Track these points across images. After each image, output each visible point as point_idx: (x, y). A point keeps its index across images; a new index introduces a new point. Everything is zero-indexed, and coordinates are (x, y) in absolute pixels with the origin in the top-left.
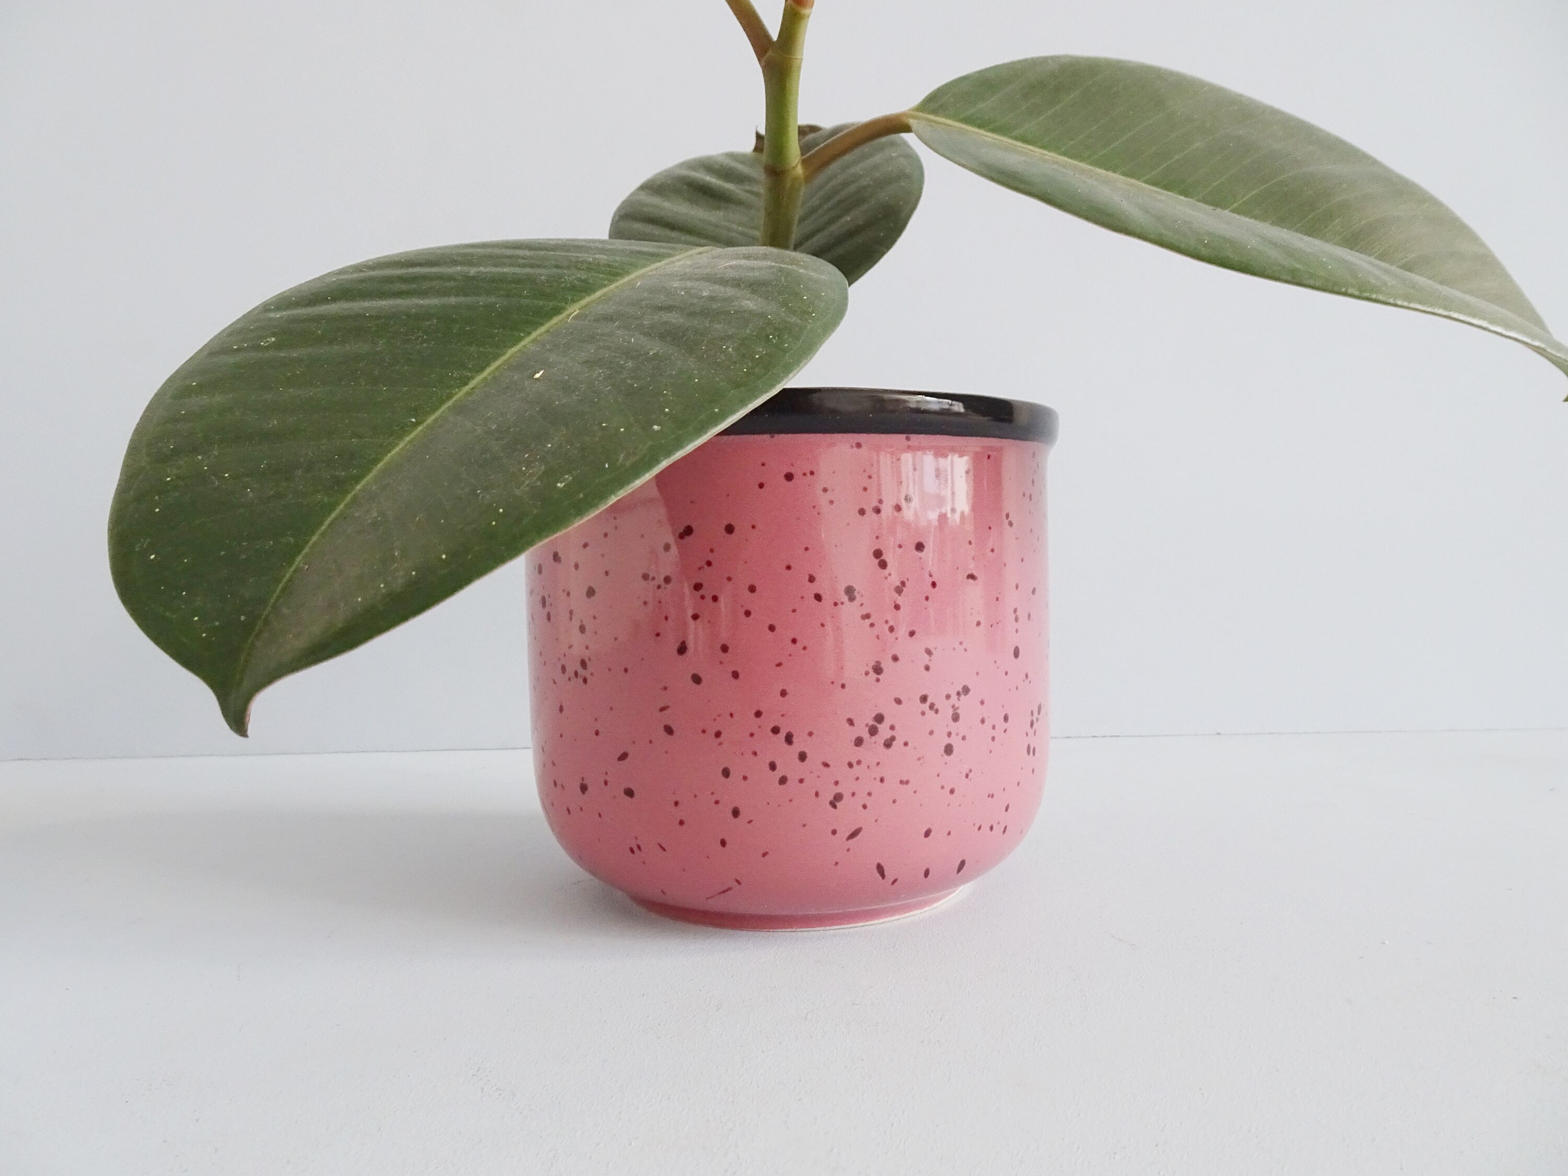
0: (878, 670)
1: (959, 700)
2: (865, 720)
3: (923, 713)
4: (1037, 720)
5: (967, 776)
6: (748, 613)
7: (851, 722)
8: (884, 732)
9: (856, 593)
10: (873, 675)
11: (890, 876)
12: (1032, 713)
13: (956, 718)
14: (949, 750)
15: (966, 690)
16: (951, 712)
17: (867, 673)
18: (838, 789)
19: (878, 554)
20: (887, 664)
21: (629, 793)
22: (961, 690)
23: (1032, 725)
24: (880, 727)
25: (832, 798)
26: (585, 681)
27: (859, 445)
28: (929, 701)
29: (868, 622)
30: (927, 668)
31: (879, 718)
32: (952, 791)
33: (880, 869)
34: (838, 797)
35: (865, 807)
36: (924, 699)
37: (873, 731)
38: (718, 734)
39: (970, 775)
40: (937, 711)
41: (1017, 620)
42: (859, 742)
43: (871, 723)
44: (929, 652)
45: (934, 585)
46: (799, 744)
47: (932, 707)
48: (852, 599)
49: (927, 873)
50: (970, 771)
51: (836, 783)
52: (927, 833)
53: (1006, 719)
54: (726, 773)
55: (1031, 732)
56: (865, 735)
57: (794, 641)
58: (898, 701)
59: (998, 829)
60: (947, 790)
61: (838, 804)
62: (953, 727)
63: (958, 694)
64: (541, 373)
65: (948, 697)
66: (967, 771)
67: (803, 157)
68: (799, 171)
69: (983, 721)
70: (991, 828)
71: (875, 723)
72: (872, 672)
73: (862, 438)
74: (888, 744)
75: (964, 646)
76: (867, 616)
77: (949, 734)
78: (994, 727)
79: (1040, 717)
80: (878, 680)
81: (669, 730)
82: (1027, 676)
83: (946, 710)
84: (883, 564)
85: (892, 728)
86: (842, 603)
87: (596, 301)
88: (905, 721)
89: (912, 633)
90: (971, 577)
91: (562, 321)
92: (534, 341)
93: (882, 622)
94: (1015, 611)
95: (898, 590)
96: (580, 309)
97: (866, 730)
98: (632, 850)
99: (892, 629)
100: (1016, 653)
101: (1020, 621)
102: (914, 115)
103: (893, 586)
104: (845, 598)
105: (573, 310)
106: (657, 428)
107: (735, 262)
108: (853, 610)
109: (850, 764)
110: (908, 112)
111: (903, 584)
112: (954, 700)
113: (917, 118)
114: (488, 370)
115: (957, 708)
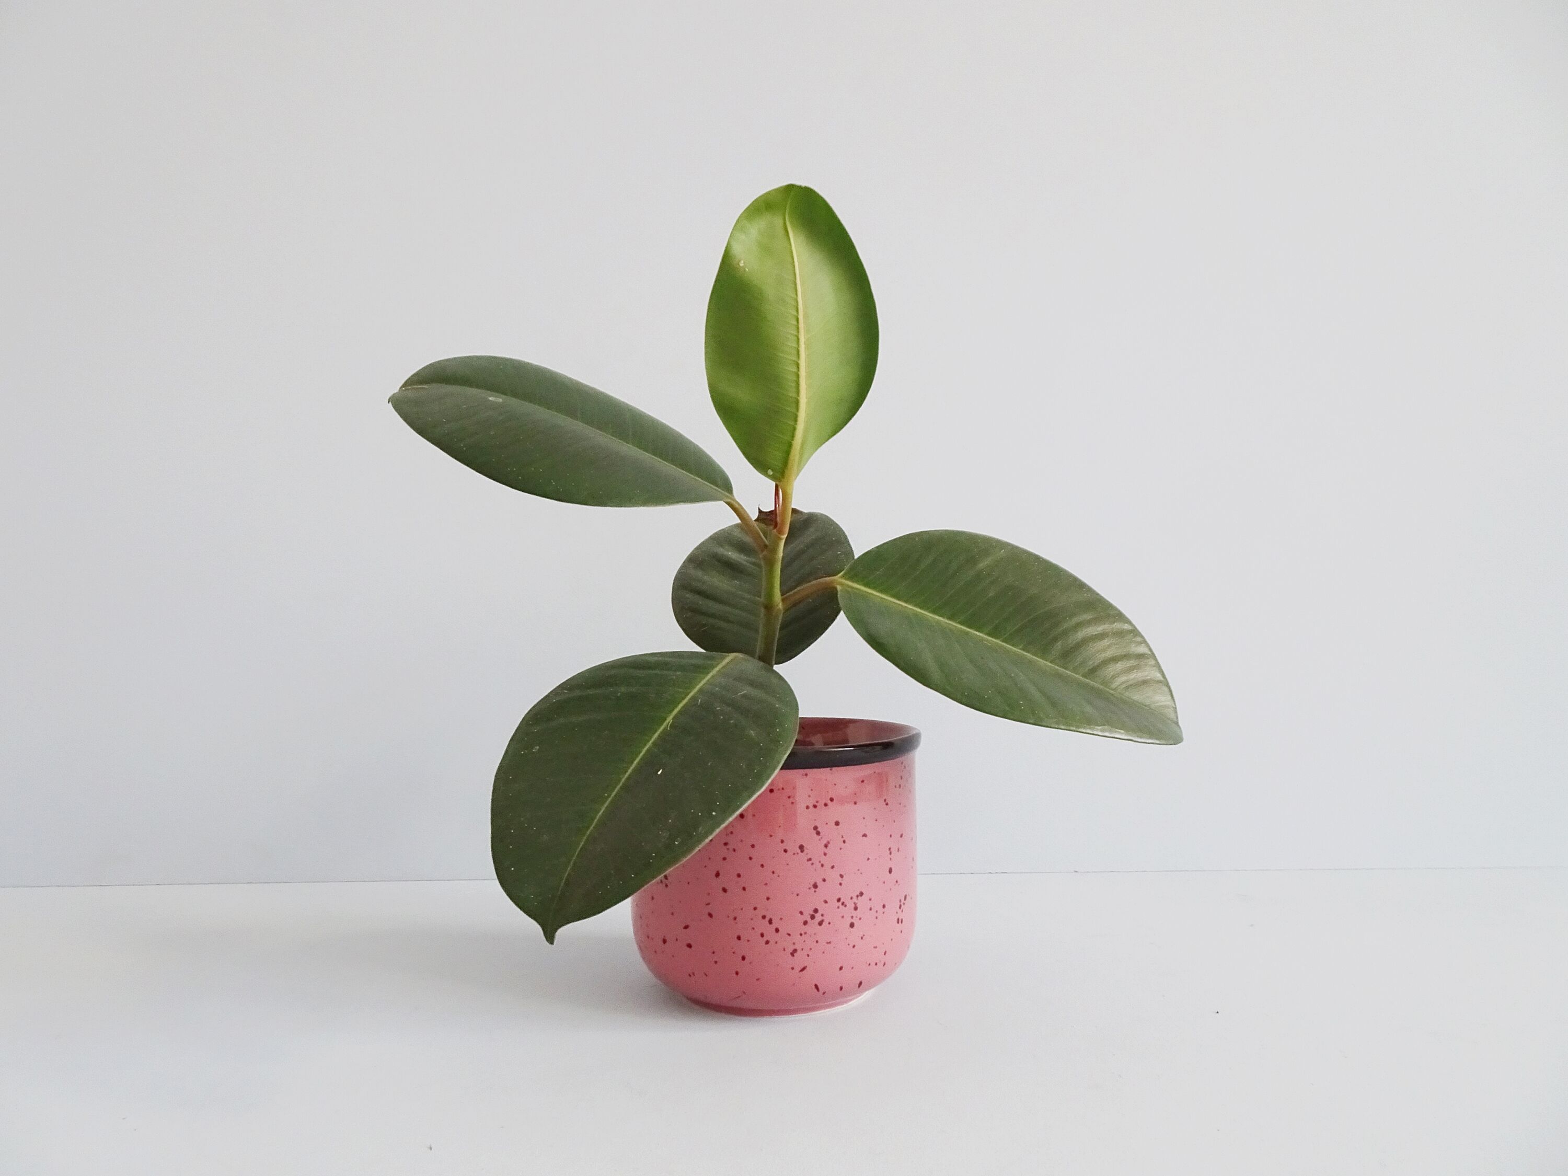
0: (815, 886)
1: (857, 899)
2: (808, 911)
3: (838, 907)
4: (904, 904)
5: (862, 938)
6: (751, 858)
7: (801, 913)
8: (818, 917)
9: (805, 848)
11: (821, 991)
12: (900, 901)
13: (856, 909)
14: (852, 925)
15: (861, 894)
16: (854, 905)
17: (810, 888)
18: (796, 947)
19: (815, 828)
20: (820, 883)
21: (689, 946)
22: (858, 894)
23: (900, 907)
24: (816, 915)
25: (791, 951)
26: (667, 886)
27: (806, 775)
28: (842, 901)
29: (810, 862)
30: (841, 884)
31: (816, 911)
32: (854, 946)
33: (816, 986)
34: (795, 951)
35: (808, 955)
36: (839, 900)
37: (813, 917)
38: (735, 918)
39: (864, 938)
40: (846, 906)
41: (891, 853)
42: (805, 923)
43: (812, 913)
44: (842, 876)
45: (844, 842)
46: (776, 924)
47: (843, 904)
48: (802, 851)
49: (841, 988)
50: (864, 935)
51: (794, 944)
52: (841, 968)
53: (884, 906)
54: (739, 938)
55: (899, 911)
56: (809, 919)
57: (773, 873)
58: (826, 902)
59: (880, 965)
60: (851, 946)
61: (795, 954)
62: (854, 913)
63: (857, 896)
64: (661, 771)
65: (851, 898)
66: (862, 936)
67: (783, 597)
68: (780, 606)
69: (871, 909)
70: (876, 964)
71: (814, 913)
72: (812, 888)
73: (807, 771)
74: (820, 924)
76: (810, 860)
77: (852, 917)
78: (877, 912)
79: (906, 902)
80: (815, 891)
81: (710, 915)
82: (897, 882)
83: (850, 905)
84: (818, 833)
85: (822, 915)
86: (798, 853)
87: (680, 712)
88: (830, 912)
89: (833, 867)
90: (865, 835)
91: (665, 729)
92: (654, 744)
93: (818, 861)
94: (890, 849)
95: (826, 846)
96: (673, 719)
97: (809, 916)
98: (690, 975)
99: (822, 865)
100: (890, 871)
101: (892, 853)
102: (841, 582)
103: (823, 845)
104: (799, 851)
105: (670, 719)
106: (714, 813)
107: (746, 690)
108: (803, 857)
109: (801, 935)
110: (838, 578)
111: (829, 842)
112: (855, 900)
113: (841, 584)
114: (635, 762)
115: (857, 903)
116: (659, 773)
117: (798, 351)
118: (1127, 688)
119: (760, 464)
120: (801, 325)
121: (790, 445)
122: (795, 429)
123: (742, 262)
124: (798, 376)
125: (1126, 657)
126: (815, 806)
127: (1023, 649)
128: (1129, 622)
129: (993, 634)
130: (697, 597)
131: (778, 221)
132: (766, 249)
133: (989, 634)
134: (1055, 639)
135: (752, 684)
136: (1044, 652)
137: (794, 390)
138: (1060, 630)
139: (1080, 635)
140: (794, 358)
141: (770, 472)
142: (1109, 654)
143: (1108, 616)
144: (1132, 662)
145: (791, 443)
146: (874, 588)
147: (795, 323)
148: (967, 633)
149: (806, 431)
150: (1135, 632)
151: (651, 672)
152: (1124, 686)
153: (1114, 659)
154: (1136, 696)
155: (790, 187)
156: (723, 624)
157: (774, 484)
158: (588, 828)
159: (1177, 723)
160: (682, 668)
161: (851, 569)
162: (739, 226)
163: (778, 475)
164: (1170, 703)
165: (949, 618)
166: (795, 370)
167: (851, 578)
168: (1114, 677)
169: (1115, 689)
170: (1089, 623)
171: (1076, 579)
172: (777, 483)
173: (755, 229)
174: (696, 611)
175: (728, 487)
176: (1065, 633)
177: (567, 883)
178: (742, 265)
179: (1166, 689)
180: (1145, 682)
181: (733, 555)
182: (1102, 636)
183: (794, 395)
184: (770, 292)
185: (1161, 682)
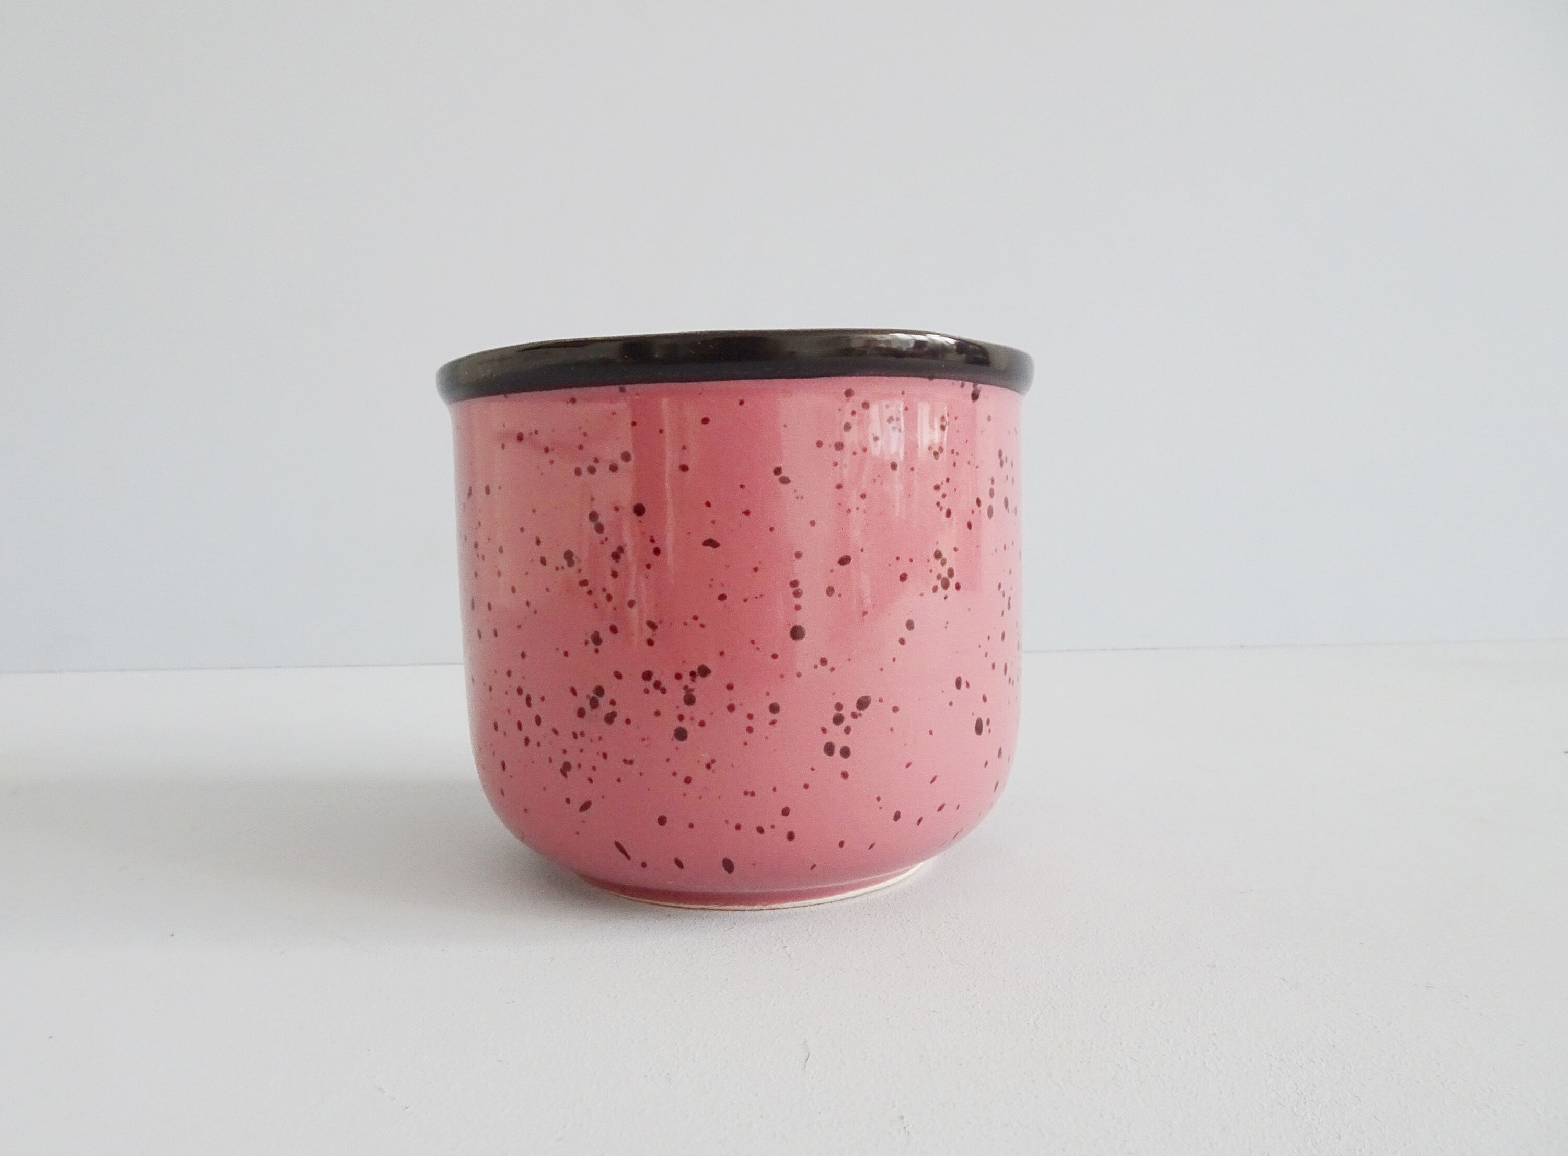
0: (597, 640)
1: (693, 680)
2: (587, 691)
3: (647, 691)
4: (851, 715)
5: (708, 766)
7: (574, 692)
8: (605, 707)
9: (574, 558)
10: (592, 646)
12: (840, 707)
13: (690, 701)
14: (681, 734)
15: (704, 671)
16: (683, 693)
17: (586, 643)
18: (567, 758)
19: (594, 517)
20: (606, 635)
22: (696, 671)
23: (839, 721)
24: (601, 700)
25: (562, 767)
28: (654, 679)
29: (586, 589)
30: (650, 643)
31: (599, 691)
32: (688, 781)
33: (621, 848)
34: (567, 766)
35: (591, 781)
36: (647, 676)
37: (594, 704)
39: (713, 766)
40: (664, 691)
41: (797, 595)
42: (581, 713)
43: (592, 695)
44: (652, 625)
45: (657, 552)
46: (535, 708)
47: (657, 685)
48: (570, 564)
49: (679, 864)
50: (713, 761)
51: (565, 752)
52: (662, 821)
56: (587, 706)
58: (619, 676)
60: (682, 778)
61: (568, 773)
62: (686, 710)
63: (693, 674)
65: (678, 676)
66: (709, 762)
69: (732, 709)
71: (596, 696)
72: (591, 642)
73: (575, 392)
74: (609, 720)
75: (700, 621)
77: (681, 718)
78: (751, 716)
80: (597, 651)
83: (676, 691)
93: (600, 590)
94: (791, 585)
95: (616, 556)
97: (588, 702)
99: (610, 598)
100: (795, 634)
101: (804, 595)
103: (609, 553)
104: (565, 563)
108: (573, 575)
109: (575, 736)
111: (620, 549)
112: (686, 680)
115: (692, 690)
126: (592, 470)
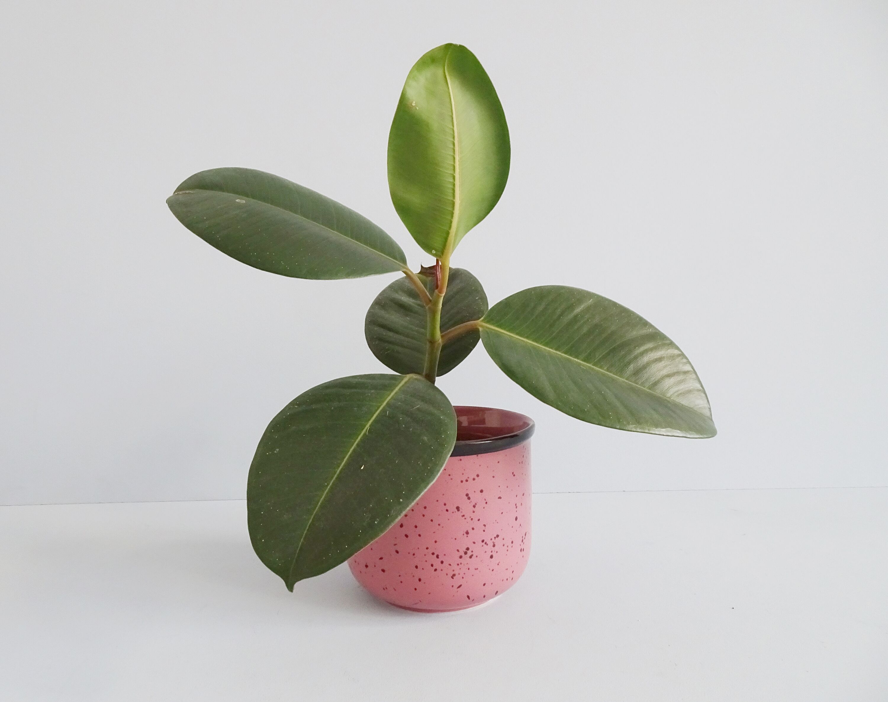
0: (467, 533)
1: (495, 539)
2: (463, 550)
3: (483, 546)
4: (525, 539)
5: (498, 564)
6: (424, 516)
7: (458, 551)
9: (460, 509)
10: (465, 535)
11: (471, 598)
12: (523, 537)
13: (494, 546)
14: (492, 557)
15: (498, 536)
16: (492, 544)
17: (463, 534)
19: (467, 495)
20: (470, 531)
21: (383, 571)
22: (496, 537)
23: (522, 541)
24: (468, 552)
25: (452, 575)
29: (464, 517)
30: (484, 531)
31: (468, 549)
32: (493, 570)
33: (468, 597)
34: (454, 575)
35: (463, 578)
36: (483, 541)
37: (466, 553)
38: (414, 554)
39: (499, 564)
40: (487, 545)
41: (516, 507)
42: (461, 557)
43: (465, 550)
44: (485, 525)
45: (486, 503)
46: (441, 558)
47: (486, 543)
48: (458, 510)
49: (484, 596)
50: (499, 563)
51: (453, 571)
52: (484, 585)
53: (512, 542)
54: (417, 567)
55: (522, 544)
56: (463, 554)
57: (439, 525)
58: (474, 543)
59: (510, 580)
60: (491, 570)
61: (454, 577)
62: (493, 549)
63: (495, 538)
64: (363, 466)
65: (491, 539)
67: (442, 334)
68: (440, 341)
69: (504, 545)
70: (507, 580)
71: (466, 551)
72: (465, 534)
73: (462, 457)
74: (471, 557)
75: (496, 522)
76: (463, 516)
77: (492, 552)
78: (508, 546)
79: (526, 537)
80: (467, 536)
81: (397, 552)
82: (520, 525)
83: (490, 544)
84: (469, 498)
85: (472, 552)
86: (455, 512)
87: (375, 421)
88: (476, 549)
89: (479, 520)
90: (500, 498)
91: (365, 434)
92: (358, 445)
93: (469, 517)
94: (516, 505)
95: (474, 506)
96: (370, 426)
97: (463, 553)
98: (384, 589)
99: (472, 519)
100: (516, 519)
101: (518, 507)
102: (481, 324)
103: (472, 505)
104: (456, 510)
105: (368, 426)
106: (401, 500)
107: (419, 405)
108: (459, 514)
109: (458, 565)
110: (479, 322)
111: (476, 504)
112: (493, 540)
113: (482, 326)
114: (345, 460)
115: (495, 542)
116: (362, 468)
117: (454, 167)
118: (678, 396)
119: (426, 246)
120: (457, 148)
121: (448, 233)
122: (451, 222)
123: (414, 102)
124: (454, 185)
125: (678, 373)
126: (467, 481)
127: (608, 370)
128: (678, 348)
129: (586, 360)
130: (382, 329)
131: (440, 72)
132: (431, 93)
133: (584, 360)
134: (629, 363)
135: (423, 399)
136: (621, 371)
137: (451, 195)
138: (632, 356)
139: (646, 359)
140: (452, 172)
141: (434, 252)
142: (665, 372)
143: (664, 345)
144: (681, 377)
145: (449, 231)
146: (505, 329)
147: (452, 146)
148: (568, 360)
149: (459, 222)
150: (682, 355)
151: (353, 390)
152: (676, 394)
153: (669, 376)
154: (684, 401)
155: (449, 46)
156: (400, 349)
157: (436, 259)
158: (314, 509)
159: (712, 420)
160: (375, 387)
161: (489, 316)
162: (411, 76)
163: (439, 253)
164: (706, 405)
165: (556, 349)
166: (452, 180)
167: (488, 322)
168: (669, 388)
169: (669, 398)
170: (651, 350)
171: (641, 319)
172: (438, 259)
173: (423, 78)
174: (381, 339)
175: (403, 260)
176: (636, 358)
177: (301, 549)
178: (414, 105)
179: (704, 395)
180: (689, 392)
181: (405, 299)
182: (660, 359)
183: (451, 198)
184: (434, 125)
185: (699, 390)
